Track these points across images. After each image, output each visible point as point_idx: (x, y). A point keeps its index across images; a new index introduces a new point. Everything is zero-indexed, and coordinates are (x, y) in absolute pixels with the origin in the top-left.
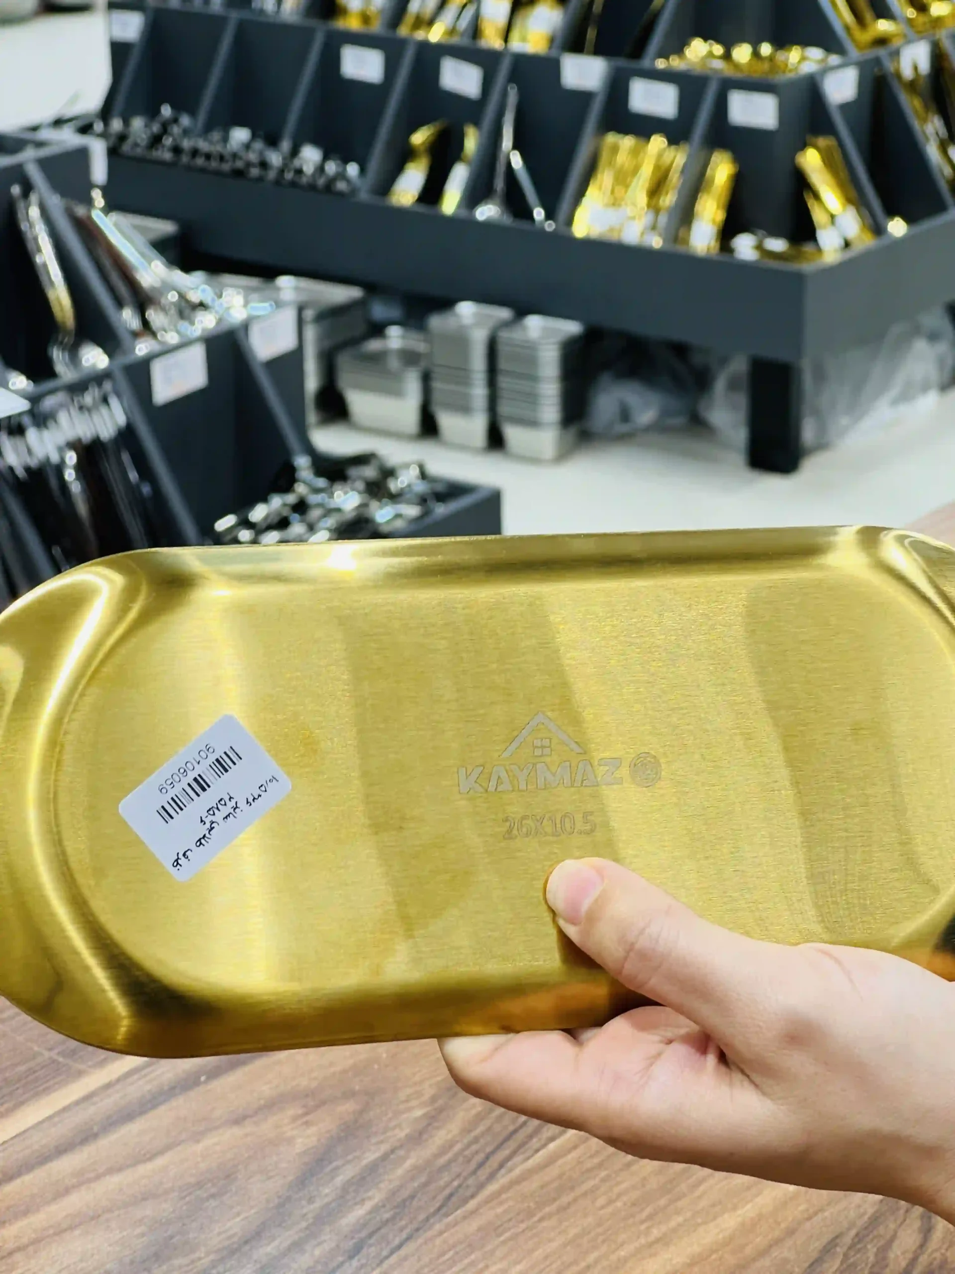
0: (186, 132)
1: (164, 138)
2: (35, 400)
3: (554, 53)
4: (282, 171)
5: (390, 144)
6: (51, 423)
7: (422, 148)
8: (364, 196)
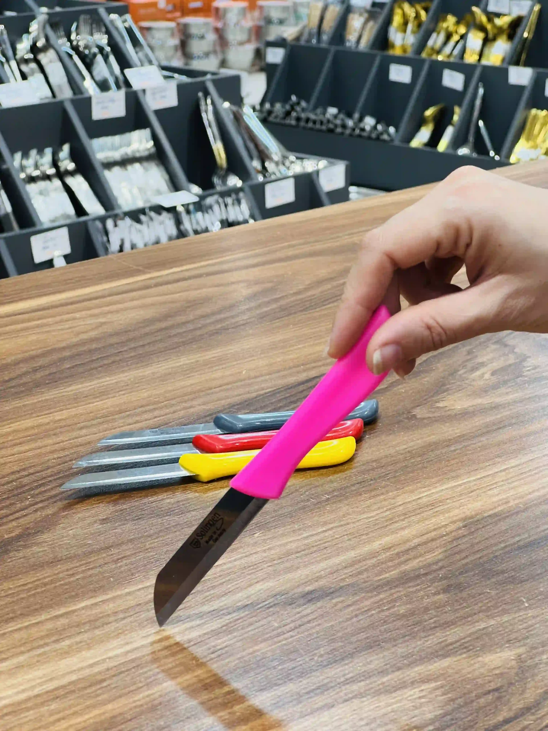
0: (303, 110)
1: (292, 113)
2: (202, 198)
3: (505, 66)
4: (354, 130)
5: (412, 115)
6: (210, 211)
7: (430, 118)
8: (397, 143)
